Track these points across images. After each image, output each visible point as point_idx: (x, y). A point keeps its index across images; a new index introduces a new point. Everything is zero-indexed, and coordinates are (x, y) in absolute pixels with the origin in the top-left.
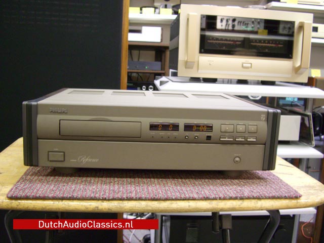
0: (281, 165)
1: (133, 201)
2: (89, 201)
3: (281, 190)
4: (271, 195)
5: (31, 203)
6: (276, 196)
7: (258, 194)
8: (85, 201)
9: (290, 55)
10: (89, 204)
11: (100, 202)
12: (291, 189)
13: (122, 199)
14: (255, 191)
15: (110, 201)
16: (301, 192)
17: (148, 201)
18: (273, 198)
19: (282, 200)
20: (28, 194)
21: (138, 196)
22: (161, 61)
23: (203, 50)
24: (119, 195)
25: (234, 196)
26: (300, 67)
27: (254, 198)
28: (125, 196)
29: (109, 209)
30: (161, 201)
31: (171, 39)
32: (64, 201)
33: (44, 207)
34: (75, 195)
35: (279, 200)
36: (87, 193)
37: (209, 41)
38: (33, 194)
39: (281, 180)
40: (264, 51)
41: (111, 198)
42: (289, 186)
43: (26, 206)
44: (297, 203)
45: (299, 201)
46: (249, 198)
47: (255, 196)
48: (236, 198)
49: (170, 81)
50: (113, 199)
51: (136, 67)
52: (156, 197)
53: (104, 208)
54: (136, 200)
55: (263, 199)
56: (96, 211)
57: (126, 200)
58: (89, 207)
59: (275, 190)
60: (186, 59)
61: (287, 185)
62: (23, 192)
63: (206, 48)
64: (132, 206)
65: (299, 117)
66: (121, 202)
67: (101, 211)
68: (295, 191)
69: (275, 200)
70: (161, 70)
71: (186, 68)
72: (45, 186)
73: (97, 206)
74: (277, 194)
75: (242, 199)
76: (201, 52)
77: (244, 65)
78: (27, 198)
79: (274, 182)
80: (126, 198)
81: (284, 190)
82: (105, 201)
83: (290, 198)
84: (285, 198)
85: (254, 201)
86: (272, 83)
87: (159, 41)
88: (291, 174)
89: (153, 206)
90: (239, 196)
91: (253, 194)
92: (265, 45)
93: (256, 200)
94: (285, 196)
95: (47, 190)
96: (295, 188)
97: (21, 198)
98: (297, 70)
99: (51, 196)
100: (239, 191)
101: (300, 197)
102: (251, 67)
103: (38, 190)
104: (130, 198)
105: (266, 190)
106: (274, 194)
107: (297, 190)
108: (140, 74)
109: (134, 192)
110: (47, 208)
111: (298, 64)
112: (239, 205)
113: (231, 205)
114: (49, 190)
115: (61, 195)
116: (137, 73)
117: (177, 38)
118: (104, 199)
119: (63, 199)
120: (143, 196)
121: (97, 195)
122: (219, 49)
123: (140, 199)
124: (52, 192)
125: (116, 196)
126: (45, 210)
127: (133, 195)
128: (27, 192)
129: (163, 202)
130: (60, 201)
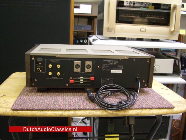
0: (163, 89)
1: (82, 111)
2: (57, 111)
3: (163, 104)
4: (158, 107)
5: (25, 113)
6: (161, 108)
7: (151, 106)
8: (55, 111)
9: (168, 24)
10: (57, 112)
11: (63, 111)
12: (169, 104)
13: (75, 110)
14: (149, 104)
15: (69, 111)
16: (174, 105)
17: (90, 111)
18: (159, 108)
19: (164, 109)
20: (23, 108)
21: (84, 108)
22: (91, 25)
23: (118, 21)
24: (74, 107)
25: (138, 107)
26: (174, 31)
27: (148, 108)
28: (77, 108)
29: (68, 115)
30: (97, 111)
31: (99, 13)
32: (43, 111)
33: (32, 114)
34: (49, 107)
35: (162, 109)
36: (56, 107)
37: (121, 16)
38: (26, 107)
39: (163, 98)
40: (153, 22)
41: (69, 109)
42: (167, 101)
43: (22, 114)
44: (172, 111)
45: (173, 110)
46: (145, 108)
47: (149, 107)
48: (138, 109)
49: (99, 39)
50: (71, 110)
51: (77, 29)
52: (94, 108)
53: (65, 115)
54: (83, 110)
55: (153, 109)
56: (62, 116)
57: (78, 110)
58: (57, 114)
59: (160, 104)
60: (108, 26)
61: (166, 101)
62: (20, 106)
63: (120, 20)
64: (82, 113)
65: (173, 60)
66: (75, 111)
67: (64, 117)
68: (171, 104)
69: (160, 110)
70: (92, 30)
71: (108, 31)
72: (32, 103)
73: (62, 113)
74: (161, 106)
75: (142, 109)
76: (116, 22)
77: (141, 30)
78: (23, 110)
79: (159, 99)
80: (78, 109)
81: (165, 104)
82: (66, 111)
83: (169, 108)
84: (166, 108)
85: (148, 110)
86: (157, 40)
87: (90, 13)
88: (169, 94)
89: (93, 113)
90: (140, 107)
91: (148, 106)
92: (153, 18)
93: (150, 110)
94: (166, 107)
95: (33, 105)
96: (171, 103)
97: (19, 110)
98: (172, 33)
99: (36, 108)
100: (140, 104)
101: (174, 107)
102: (146, 31)
103: (28, 105)
104: (80, 109)
105: (155, 104)
106: (159, 106)
107: (172, 104)
108: (79, 33)
109: (82, 105)
110: (34, 115)
111: (173, 29)
112: (140, 113)
113: (136, 112)
114: (34, 105)
115: (42, 108)
116: (78, 32)
117: (103, 13)
118: (66, 110)
119: (43, 110)
120: (87, 108)
121: (62, 108)
122: (127, 20)
123: (86, 109)
124: (36, 106)
125: (72, 108)
126: (33, 116)
127: (82, 107)
128: (22, 106)
129: (98, 111)
130: (41, 111)
